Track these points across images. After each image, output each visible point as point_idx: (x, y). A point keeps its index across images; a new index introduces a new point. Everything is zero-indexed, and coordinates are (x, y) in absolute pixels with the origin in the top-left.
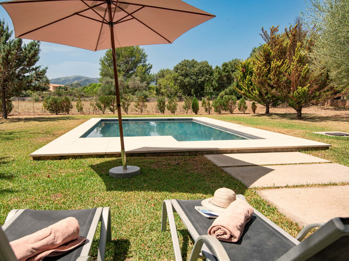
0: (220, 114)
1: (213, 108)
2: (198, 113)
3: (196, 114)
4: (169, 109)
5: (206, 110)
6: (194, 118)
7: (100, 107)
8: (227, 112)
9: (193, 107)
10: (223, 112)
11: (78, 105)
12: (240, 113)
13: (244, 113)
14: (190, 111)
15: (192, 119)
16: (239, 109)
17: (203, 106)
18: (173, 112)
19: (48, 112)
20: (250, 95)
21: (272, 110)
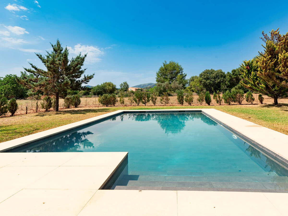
0: (230, 105)
1: (223, 100)
2: (211, 104)
3: (209, 105)
4: (186, 101)
5: (218, 102)
8: (235, 104)
9: (206, 100)
10: (233, 103)
11: (121, 99)
12: (248, 103)
13: (252, 104)
14: (204, 102)
15: (201, 111)
16: (247, 100)
17: (214, 99)
18: (190, 104)
19: (101, 105)
20: (256, 88)
21: (280, 101)
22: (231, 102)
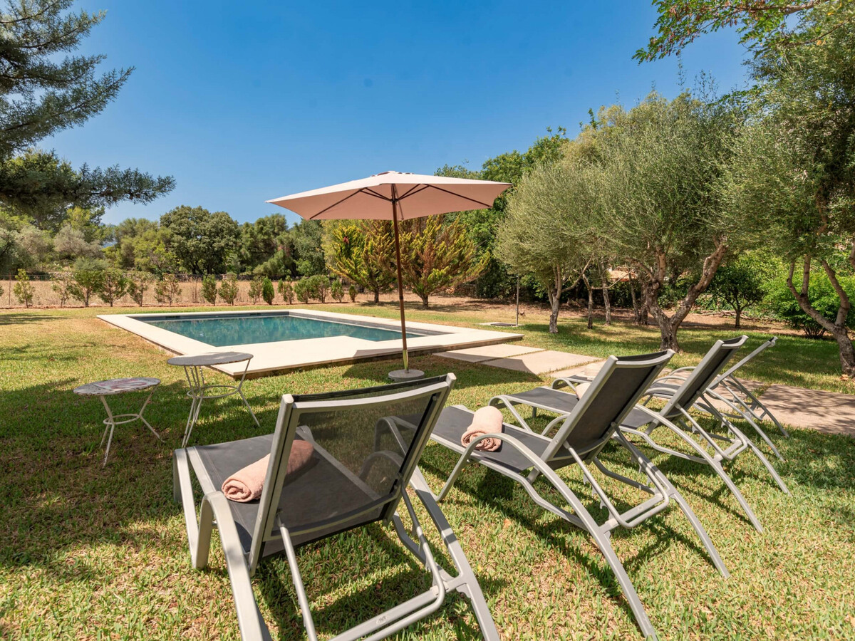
0: (307, 303)
1: (296, 296)
2: (273, 303)
3: (270, 304)
5: (285, 299)
6: (290, 311)
7: (76, 293)
8: (315, 301)
10: (311, 300)
12: (335, 301)
13: (340, 302)
14: (260, 299)
15: (288, 313)
16: (334, 296)
17: (280, 292)
18: (230, 302)
20: (356, 276)
22: (309, 299)
